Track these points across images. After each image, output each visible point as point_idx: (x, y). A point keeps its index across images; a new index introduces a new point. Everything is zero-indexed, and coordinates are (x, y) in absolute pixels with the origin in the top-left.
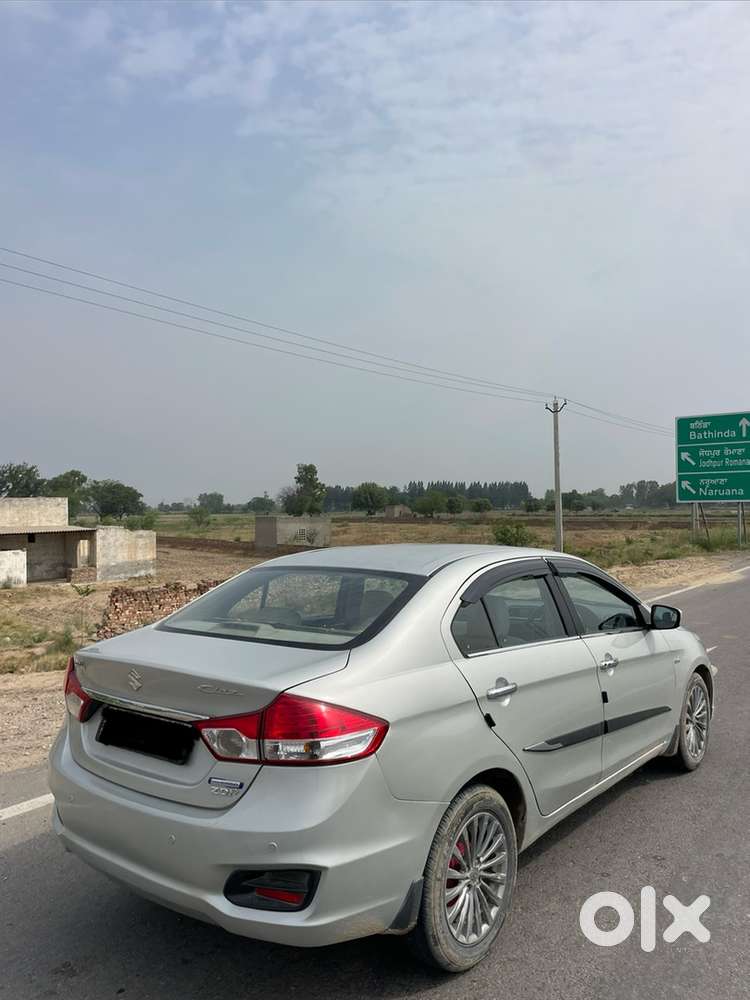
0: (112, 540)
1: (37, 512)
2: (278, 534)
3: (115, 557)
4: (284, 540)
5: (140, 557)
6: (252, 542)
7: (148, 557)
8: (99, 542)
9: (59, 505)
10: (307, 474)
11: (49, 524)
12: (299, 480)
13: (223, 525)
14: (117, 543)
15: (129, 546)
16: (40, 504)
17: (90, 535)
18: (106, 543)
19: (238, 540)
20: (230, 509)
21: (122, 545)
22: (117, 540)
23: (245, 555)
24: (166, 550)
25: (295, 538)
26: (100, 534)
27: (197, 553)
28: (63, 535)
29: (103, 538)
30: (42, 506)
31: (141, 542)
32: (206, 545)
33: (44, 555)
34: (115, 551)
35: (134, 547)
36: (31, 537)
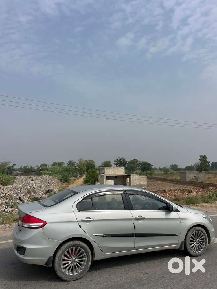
0: (135, 178)
1: (117, 170)
2: (186, 178)
3: (136, 183)
4: (188, 180)
5: (142, 183)
6: (179, 180)
7: (145, 183)
8: (131, 179)
9: (122, 168)
10: (203, 159)
11: (120, 173)
12: (200, 160)
13: (176, 174)
14: (136, 179)
15: (139, 180)
16: (118, 168)
17: (129, 177)
18: (133, 179)
19: (175, 179)
20: (180, 169)
21: (137, 180)
22: (136, 178)
23: (177, 184)
24: (155, 181)
25: (192, 179)
26: (132, 176)
27: (163, 183)
28: (124, 176)
29: (133, 178)
30: (118, 169)
31: (143, 179)
32: (166, 180)
33: (119, 182)
34: (136, 181)
35: (140, 180)
36: (116, 177)
